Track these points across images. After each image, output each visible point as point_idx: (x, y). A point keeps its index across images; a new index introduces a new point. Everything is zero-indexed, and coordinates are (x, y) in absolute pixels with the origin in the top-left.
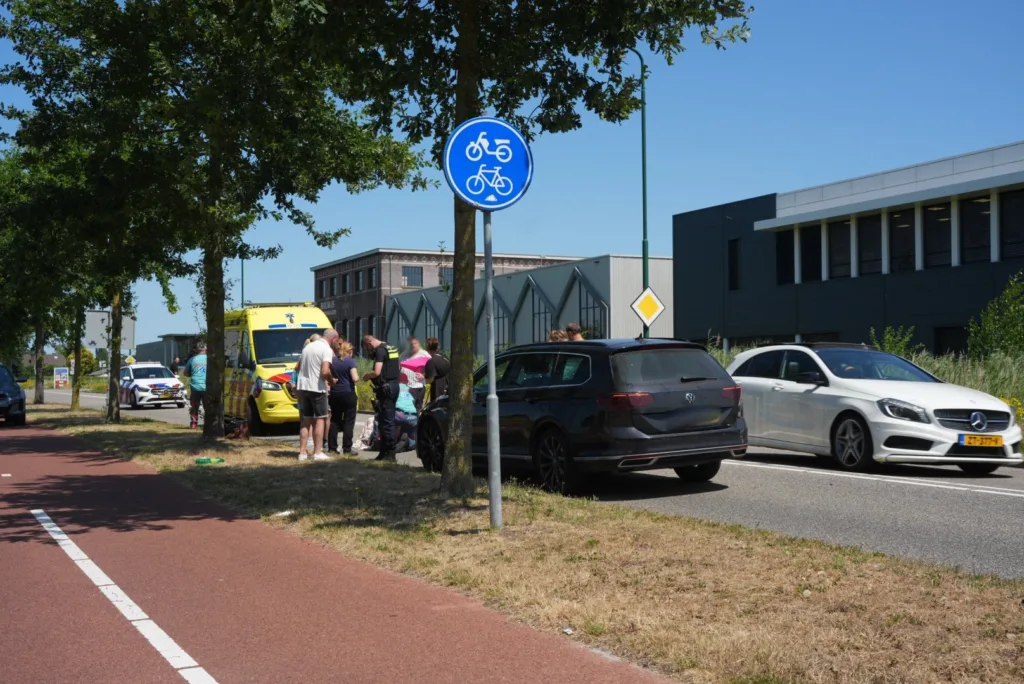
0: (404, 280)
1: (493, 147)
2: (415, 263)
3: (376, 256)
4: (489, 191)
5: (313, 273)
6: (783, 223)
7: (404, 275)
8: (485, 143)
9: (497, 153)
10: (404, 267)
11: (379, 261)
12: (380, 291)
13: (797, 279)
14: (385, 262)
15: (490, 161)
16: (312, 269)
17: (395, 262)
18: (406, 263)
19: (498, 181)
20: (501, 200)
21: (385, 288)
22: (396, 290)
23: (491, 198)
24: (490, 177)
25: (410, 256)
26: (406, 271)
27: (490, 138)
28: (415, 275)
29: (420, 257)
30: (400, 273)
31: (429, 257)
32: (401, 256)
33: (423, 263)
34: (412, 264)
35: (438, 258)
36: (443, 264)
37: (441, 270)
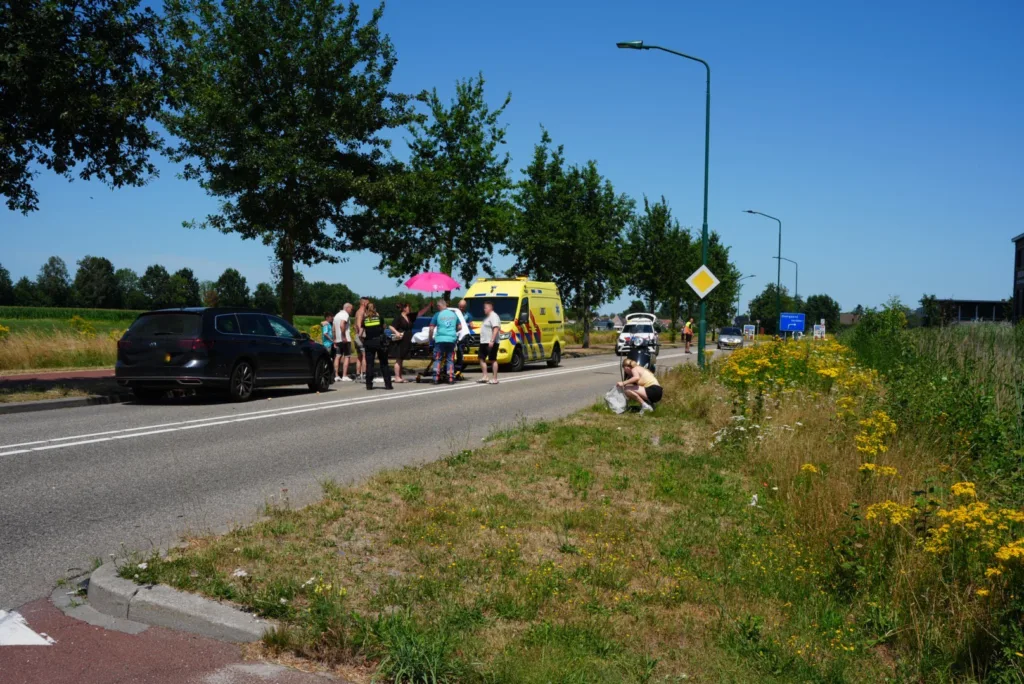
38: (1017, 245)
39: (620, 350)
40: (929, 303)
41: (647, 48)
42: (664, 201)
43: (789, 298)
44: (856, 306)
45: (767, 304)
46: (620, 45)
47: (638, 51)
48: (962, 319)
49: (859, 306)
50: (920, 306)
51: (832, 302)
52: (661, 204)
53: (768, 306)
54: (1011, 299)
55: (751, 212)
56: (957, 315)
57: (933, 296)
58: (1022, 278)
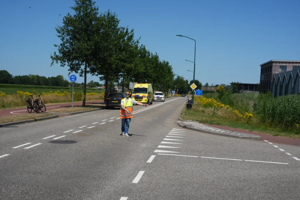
0: (280, 70)
2: (284, 64)
7: (280, 68)
10: (280, 66)
11: (272, 64)
12: (272, 73)
14: (274, 64)
16: (260, 65)
17: (278, 64)
18: (281, 64)
22: (277, 72)
25: (283, 62)
28: (284, 68)
29: (286, 63)
30: (279, 68)
31: (289, 63)
32: (279, 62)
33: (287, 64)
34: (283, 65)
35: (293, 63)
36: (295, 65)
37: (294, 66)
38: (261, 67)
39: (155, 100)
40: (233, 84)
41: (183, 36)
42: (156, 54)
43: (185, 81)
44: (206, 83)
45: (177, 83)
46: (177, 35)
47: (181, 37)
48: (244, 90)
49: (207, 84)
50: (230, 85)
51: (199, 83)
52: (156, 55)
53: (178, 84)
54: (260, 84)
56: (242, 89)
57: (235, 82)
58: (263, 78)
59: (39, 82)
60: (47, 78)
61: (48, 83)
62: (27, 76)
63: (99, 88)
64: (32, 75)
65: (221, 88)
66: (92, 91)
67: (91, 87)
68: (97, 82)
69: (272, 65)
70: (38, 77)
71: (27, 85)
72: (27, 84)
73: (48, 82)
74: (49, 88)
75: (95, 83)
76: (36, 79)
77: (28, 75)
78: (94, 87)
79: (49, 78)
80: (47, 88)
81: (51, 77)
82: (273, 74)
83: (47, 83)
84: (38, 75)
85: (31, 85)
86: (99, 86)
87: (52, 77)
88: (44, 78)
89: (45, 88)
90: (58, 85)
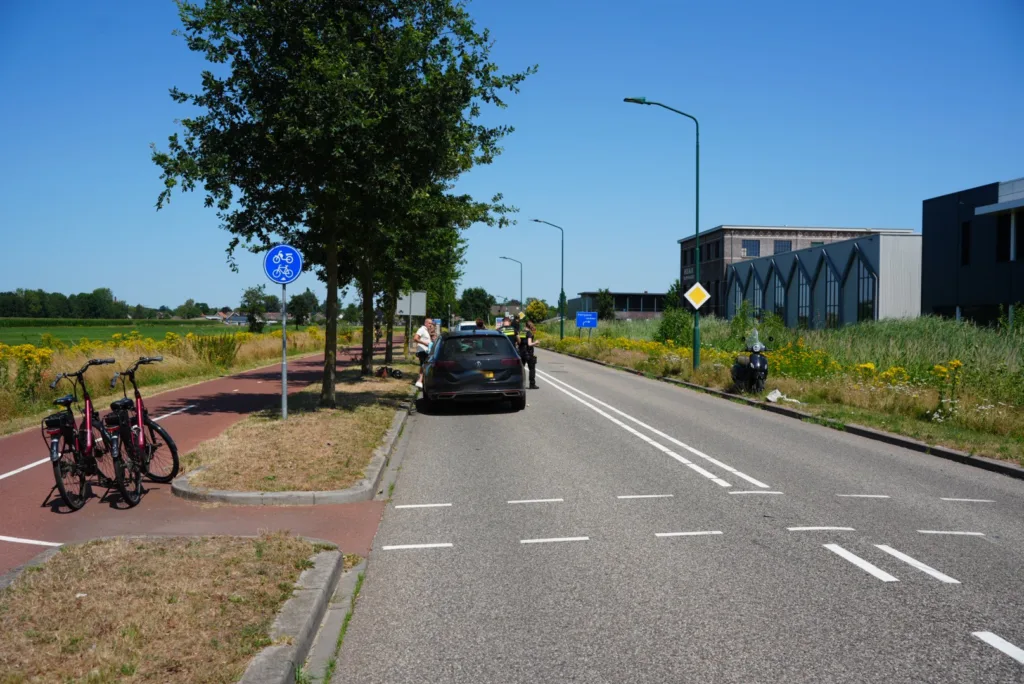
0: (743, 252)
1: (285, 257)
2: (753, 237)
3: (720, 233)
4: (283, 276)
5: (679, 245)
6: (1003, 208)
7: (744, 247)
8: (282, 256)
9: (287, 260)
10: (744, 241)
11: (722, 236)
12: (723, 260)
13: (1012, 257)
14: (727, 236)
15: (283, 263)
16: (679, 242)
17: (737, 236)
18: (746, 237)
19: (287, 271)
20: (287, 279)
21: (727, 258)
22: (737, 259)
23: (284, 279)
24: (283, 270)
25: (749, 232)
26: (745, 244)
27: (284, 254)
28: (753, 247)
29: (757, 232)
30: (740, 246)
31: (765, 232)
32: (741, 231)
33: (760, 237)
34: (751, 238)
35: (773, 232)
36: (778, 237)
37: (776, 242)
38: (682, 246)
41: (649, 104)
46: (626, 100)
55: (537, 221)
58: (690, 275)
59: (44, 309)
60: (68, 296)
61: (71, 311)
62: (10, 294)
63: (210, 318)
64: (24, 289)
65: (539, 308)
66: (194, 326)
67: (189, 318)
68: (204, 302)
69: (723, 238)
70: (41, 294)
71: (12, 318)
72: (11, 316)
73: (69, 307)
74: (75, 324)
75: (197, 305)
76: (36, 299)
77: (13, 290)
78: (197, 317)
79: (72, 296)
80: (69, 324)
81: (77, 293)
82: (726, 263)
83: (67, 311)
84: (40, 291)
85: (24, 316)
86: (210, 314)
87: (82, 296)
88: (58, 297)
89: (61, 323)
90: (97, 316)
